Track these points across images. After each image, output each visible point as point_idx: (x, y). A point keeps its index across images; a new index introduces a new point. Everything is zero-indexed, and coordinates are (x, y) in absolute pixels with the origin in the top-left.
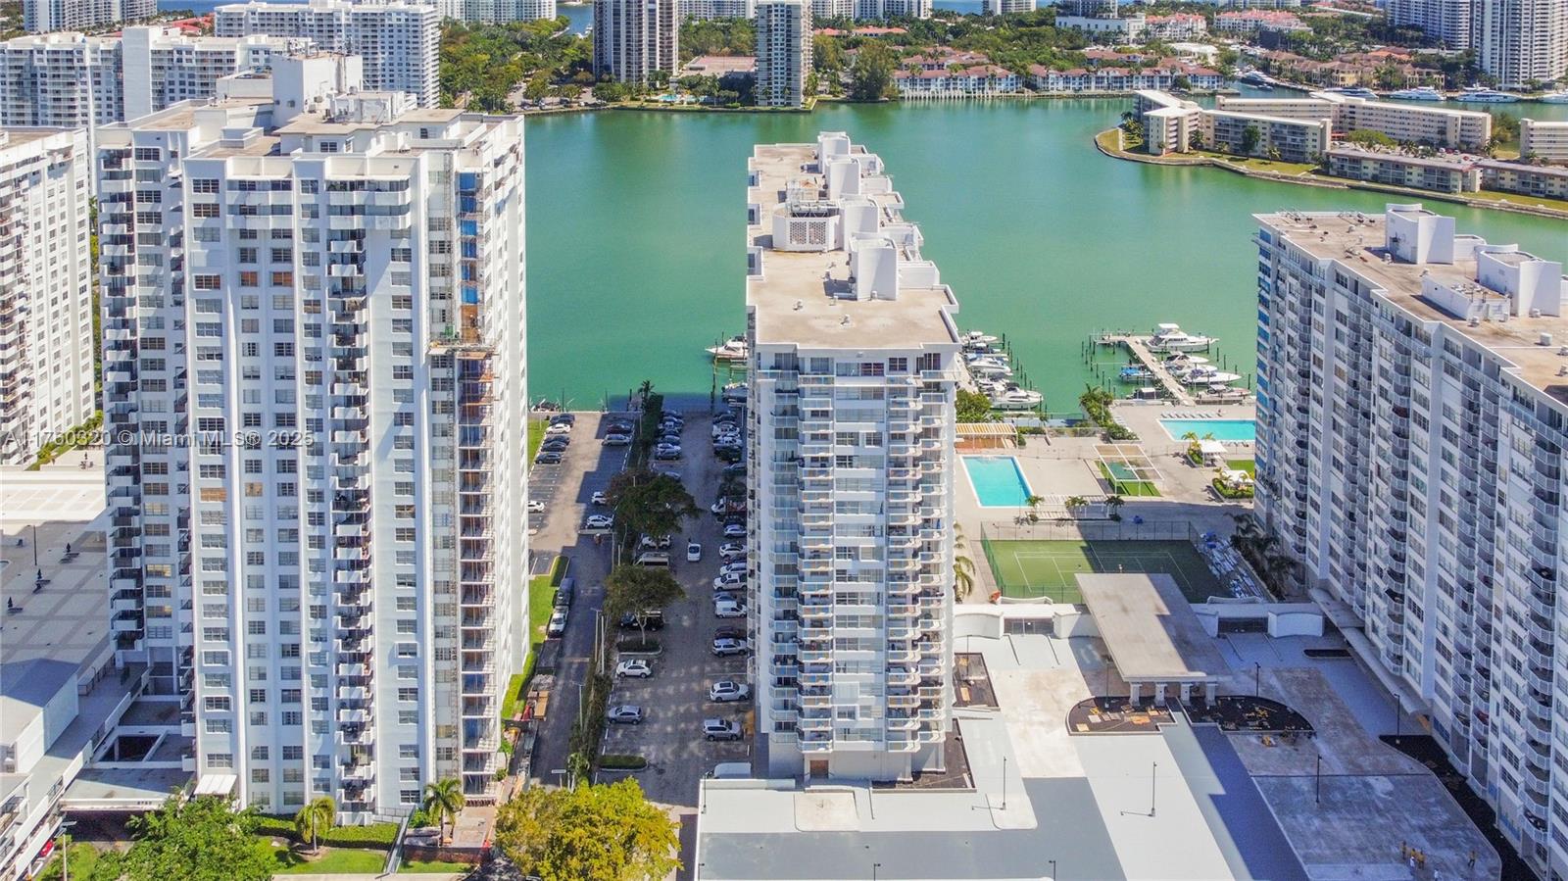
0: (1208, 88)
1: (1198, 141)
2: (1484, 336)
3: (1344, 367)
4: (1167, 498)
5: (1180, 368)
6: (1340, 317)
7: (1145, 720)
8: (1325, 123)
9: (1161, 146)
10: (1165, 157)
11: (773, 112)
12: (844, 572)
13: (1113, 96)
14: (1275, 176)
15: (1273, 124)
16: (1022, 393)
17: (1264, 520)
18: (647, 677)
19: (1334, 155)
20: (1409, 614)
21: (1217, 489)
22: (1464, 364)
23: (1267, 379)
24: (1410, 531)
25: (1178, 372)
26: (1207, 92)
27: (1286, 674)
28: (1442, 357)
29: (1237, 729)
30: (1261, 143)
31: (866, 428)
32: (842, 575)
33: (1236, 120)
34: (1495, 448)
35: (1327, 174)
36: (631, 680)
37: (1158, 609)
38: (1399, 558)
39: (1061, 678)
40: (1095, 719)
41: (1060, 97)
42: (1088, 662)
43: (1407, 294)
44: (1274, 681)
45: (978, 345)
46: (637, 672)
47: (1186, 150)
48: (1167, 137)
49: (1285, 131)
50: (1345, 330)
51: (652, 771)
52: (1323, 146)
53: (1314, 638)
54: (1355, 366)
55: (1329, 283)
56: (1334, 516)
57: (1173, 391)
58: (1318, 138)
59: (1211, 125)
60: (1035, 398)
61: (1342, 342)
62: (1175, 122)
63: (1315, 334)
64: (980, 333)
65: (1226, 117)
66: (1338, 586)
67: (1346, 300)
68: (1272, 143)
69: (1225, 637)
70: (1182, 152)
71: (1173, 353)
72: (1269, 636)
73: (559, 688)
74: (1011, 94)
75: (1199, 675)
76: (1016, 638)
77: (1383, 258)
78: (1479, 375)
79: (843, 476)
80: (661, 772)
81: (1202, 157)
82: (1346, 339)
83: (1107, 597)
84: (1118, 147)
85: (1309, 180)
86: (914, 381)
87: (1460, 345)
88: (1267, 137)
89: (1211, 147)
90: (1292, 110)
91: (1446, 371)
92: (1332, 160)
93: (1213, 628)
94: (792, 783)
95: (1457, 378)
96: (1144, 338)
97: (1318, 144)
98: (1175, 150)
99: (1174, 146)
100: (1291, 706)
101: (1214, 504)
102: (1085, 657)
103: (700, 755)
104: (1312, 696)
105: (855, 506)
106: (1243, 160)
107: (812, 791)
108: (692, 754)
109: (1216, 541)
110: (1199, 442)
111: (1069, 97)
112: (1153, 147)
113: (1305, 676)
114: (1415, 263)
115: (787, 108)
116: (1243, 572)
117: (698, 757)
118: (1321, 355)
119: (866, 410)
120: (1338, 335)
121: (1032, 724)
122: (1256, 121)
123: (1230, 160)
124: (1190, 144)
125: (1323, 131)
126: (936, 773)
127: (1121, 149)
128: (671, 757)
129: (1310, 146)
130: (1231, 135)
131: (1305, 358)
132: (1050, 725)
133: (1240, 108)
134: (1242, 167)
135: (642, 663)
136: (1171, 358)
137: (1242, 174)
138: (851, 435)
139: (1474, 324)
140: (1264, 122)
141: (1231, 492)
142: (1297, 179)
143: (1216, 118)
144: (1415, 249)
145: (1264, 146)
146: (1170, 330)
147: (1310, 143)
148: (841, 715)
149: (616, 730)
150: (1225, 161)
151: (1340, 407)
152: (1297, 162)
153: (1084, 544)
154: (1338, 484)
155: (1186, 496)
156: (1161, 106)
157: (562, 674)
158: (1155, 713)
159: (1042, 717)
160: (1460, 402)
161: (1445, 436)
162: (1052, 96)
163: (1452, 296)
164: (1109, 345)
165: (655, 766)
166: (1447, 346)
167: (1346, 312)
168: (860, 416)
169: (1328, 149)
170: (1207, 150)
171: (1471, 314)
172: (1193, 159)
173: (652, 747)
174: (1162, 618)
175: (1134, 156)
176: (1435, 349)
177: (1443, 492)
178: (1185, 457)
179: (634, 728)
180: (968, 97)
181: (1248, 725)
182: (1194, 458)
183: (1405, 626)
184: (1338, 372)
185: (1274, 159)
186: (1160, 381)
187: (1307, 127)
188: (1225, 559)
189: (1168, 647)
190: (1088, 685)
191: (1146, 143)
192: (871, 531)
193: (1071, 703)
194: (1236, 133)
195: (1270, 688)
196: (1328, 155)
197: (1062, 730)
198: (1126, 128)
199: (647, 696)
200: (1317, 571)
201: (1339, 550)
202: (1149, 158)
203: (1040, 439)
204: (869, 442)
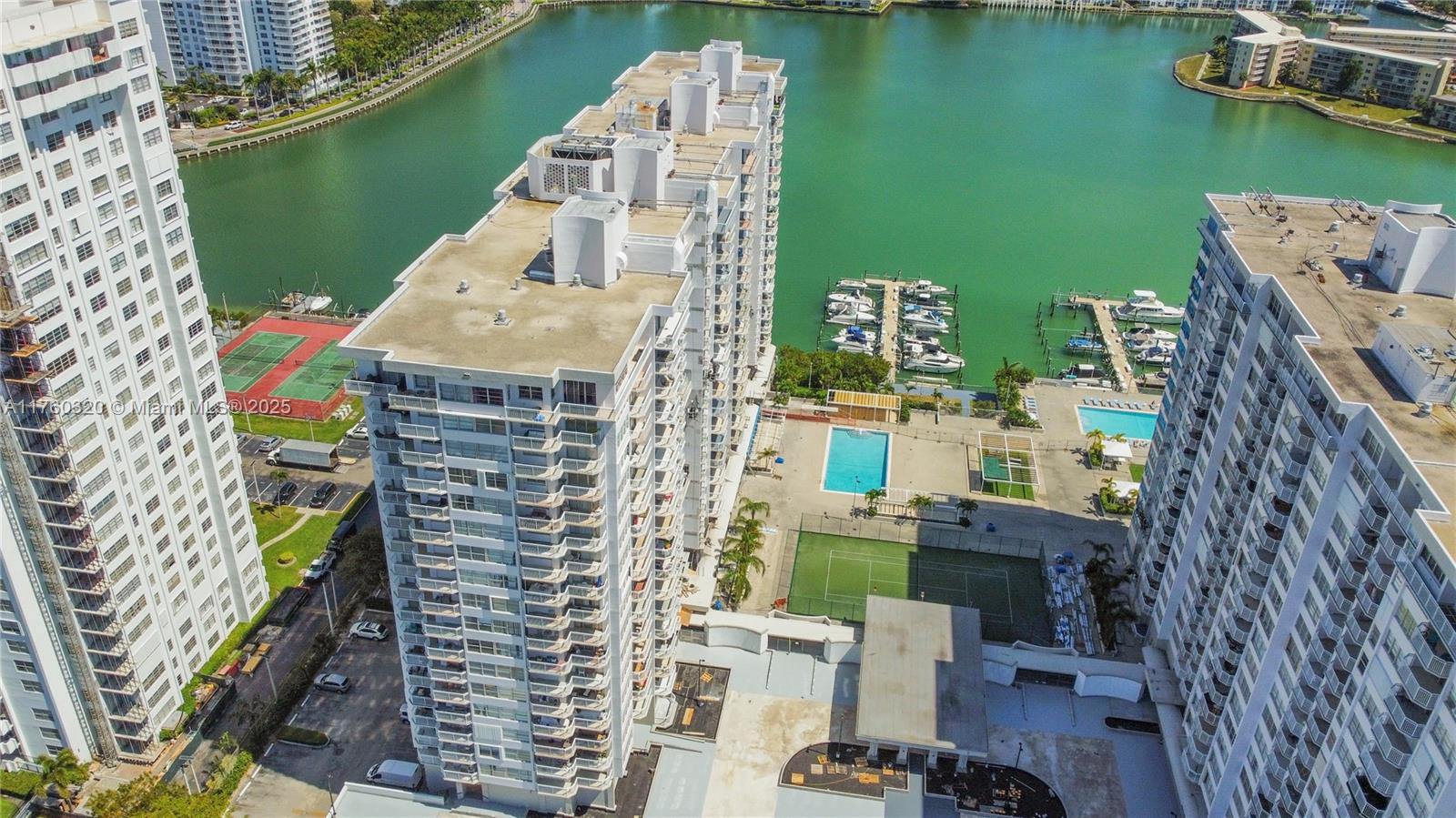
0: (1333, 12)
1: (1288, 75)
2: (1427, 435)
3: (1246, 417)
4: (1038, 503)
5: (1139, 343)
6: (1260, 355)
7: (875, 779)
8: (1444, 64)
9: (1242, 78)
10: (1245, 91)
11: (840, 13)
12: (474, 619)
13: (1221, 16)
14: (1363, 122)
15: (1382, 60)
16: (943, 357)
17: (1132, 550)
18: (379, 640)
19: (1442, 102)
20: (1222, 727)
21: (1102, 500)
22: (1378, 475)
23: (1171, 401)
24: (1249, 644)
25: (1136, 347)
26: (1332, 17)
27: (1071, 745)
28: (1354, 454)
29: (977, 809)
30: (1361, 81)
31: (484, 467)
32: (473, 623)
33: (1340, 53)
34: (1378, 600)
35: (1425, 123)
36: (362, 641)
37: (942, 654)
38: (1230, 668)
39: (806, 711)
40: (817, 769)
41: (1159, 14)
42: (846, 695)
43: (1348, 346)
44: (1052, 753)
45: (921, 295)
46: (370, 635)
47: (1272, 84)
48: (1253, 69)
49: (1394, 69)
50: (1259, 371)
51: (328, 752)
52: (1434, 90)
53: (1127, 703)
54: (1257, 423)
55: (1257, 307)
56: (1191, 580)
57: (1117, 369)
58: (1430, 80)
59: (1310, 57)
60: (955, 362)
61: (1253, 385)
62: (1267, 50)
63: (1226, 367)
64: (929, 283)
65: (1329, 48)
66: (1175, 653)
67: (1272, 336)
68: (1375, 82)
69: (1019, 688)
70: (1266, 87)
71: (1137, 325)
72: (1073, 693)
73: (285, 641)
74: (1106, 7)
75: (948, 746)
76: (779, 655)
77: (1350, 277)
78: (1391, 498)
79: (463, 519)
80: (338, 752)
81: (1287, 93)
82: (1257, 385)
83: (890, 630)
84: (1195, 75)
85: (1402, 129)
86: (550, 415)
87: (1383, 446)
88: (1371, 76)
89: (1302, 83)
90: (1414, 45)
91: (1354, 473)
92: (1438, 107)
93: (1008, 676)
94: (441, 800)
95: (1364, 488)
96: (1114, 303)
97: (1428, 87)
98: (1259, 84)
99: (1259, 78)
100: (1057, 788)
101: (1092, 517)
102: (845, 689)
103: (388, 738)
104: (1089, 777)
105: (478, 553)
106: (1334, 100)
107: (459, 813)
108: (380, 736)
109: (1070, 564)
110: (1103, 443)
111: (1169, 14)
112: (1233, 79)
113: (1092, 750)
114: (1395, 292)
115: (855, 10)
116: (1082, 608)
117: (385, 741)
118: (1224, 396)
119: (487, 446)
120: (1251, 377)
121: (742, 763)
122: (1363, 55)
123: (1318, 99)
124: (1278, 78)
125: (1440, 72)
126: (605, 810)
127: (1199, 77)
128: (357, 735)
129: (1418, 90)
130: (1329, 70)
131: (1207, 394)
132: (762, 769)
133: (1352, 38)
134: (1329, 109)
135: (375, 627)
136: (1134, 331)
137: (1325, 116)
138: (468, 472)
139: (1422, 413)
140: (1372, 57)
141: (1114, 506)
142: (1387, 127)
143: (1318, 47)
144: (1402, 271)
145: (1364, 85)
146: (1144, 299)
147: (1419, 85)
148: (483, 751)
149: (318, 697)
150: (1311, 101)
151: (1229, 463)
152: (1396, 106)
153: (915, 550)
154: (1203, 549)
155: (1063, 503)
156: (1259, 31)
157: (295, 627)
158: (890, 772)
159: (761, 758)
160: (1356, 522)
161: (1325, 553)
162: (1151, 12)
163: (1409, 362)
164: (1071, 308)
165: (336, 744)
166: (1366, 442)
167: (1267, 349)
168: (479, 451)
169: (1439, 94)
170: (1298, 86)
171: (1425, 395)
172: (1275, 95)
173: (344, 723)
174: (941, 665)
175: (1210, 87)
176: (1347, 441)
177: (1300, 618)
178: (1086, 455)
179: (338, 697)
180: (1057, 8)
181: (991, 804)
182: (1093, 458)
183: (1215, 737)
184: (1239, 422)
185: (1371, 101)
186: (1108, 356)
187: (1420, 66)
188: (1067, 590)
189: (929, 704)
190: (832, 724)
191: (1228, 73)
192: (504, 581)
193: (800, 744)
194: (1335, 68)
195: (1040, 760)
196: (1435, 101)
197: (774, 777)
198: (1215, 55)
199: (369, 662)
200: (1159, 629)
201: (1186, 617)
202: (1225, 91)
203: (930, 416)
204: (490, 483)
